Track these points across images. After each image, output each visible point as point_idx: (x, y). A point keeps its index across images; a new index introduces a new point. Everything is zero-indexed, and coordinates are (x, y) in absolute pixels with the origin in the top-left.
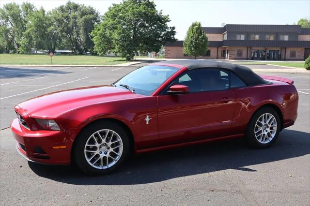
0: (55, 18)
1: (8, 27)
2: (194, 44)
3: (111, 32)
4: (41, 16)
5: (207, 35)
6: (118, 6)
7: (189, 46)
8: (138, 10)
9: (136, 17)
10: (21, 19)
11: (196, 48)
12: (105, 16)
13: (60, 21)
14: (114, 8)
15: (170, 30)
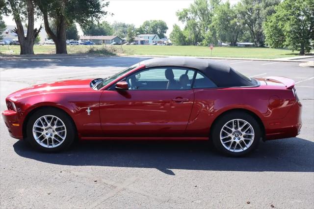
0: (239, 11)
1: (196, 21)
3: (284, 23)
4: (226, 9)
10: (208, 13)
13: (243, 14)
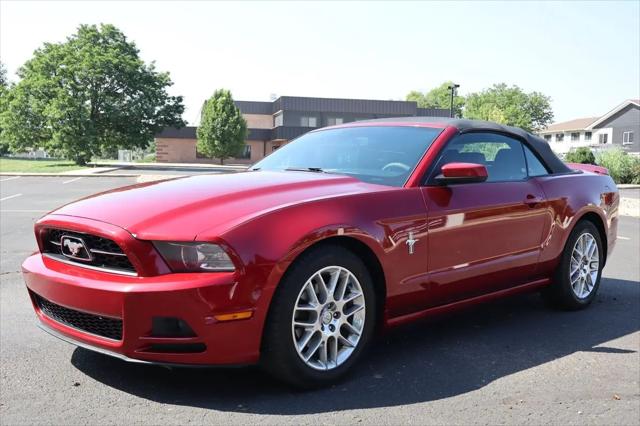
2: (218, 133)
3: (42, 103)
5: (245, 117)
6: (57, 48)
7: (210, 138)
8: (103, 59)
9: (99, 73)
11: (223, 142)
12: (25, 67)
14: (48, 51)
15: (172, 103)
